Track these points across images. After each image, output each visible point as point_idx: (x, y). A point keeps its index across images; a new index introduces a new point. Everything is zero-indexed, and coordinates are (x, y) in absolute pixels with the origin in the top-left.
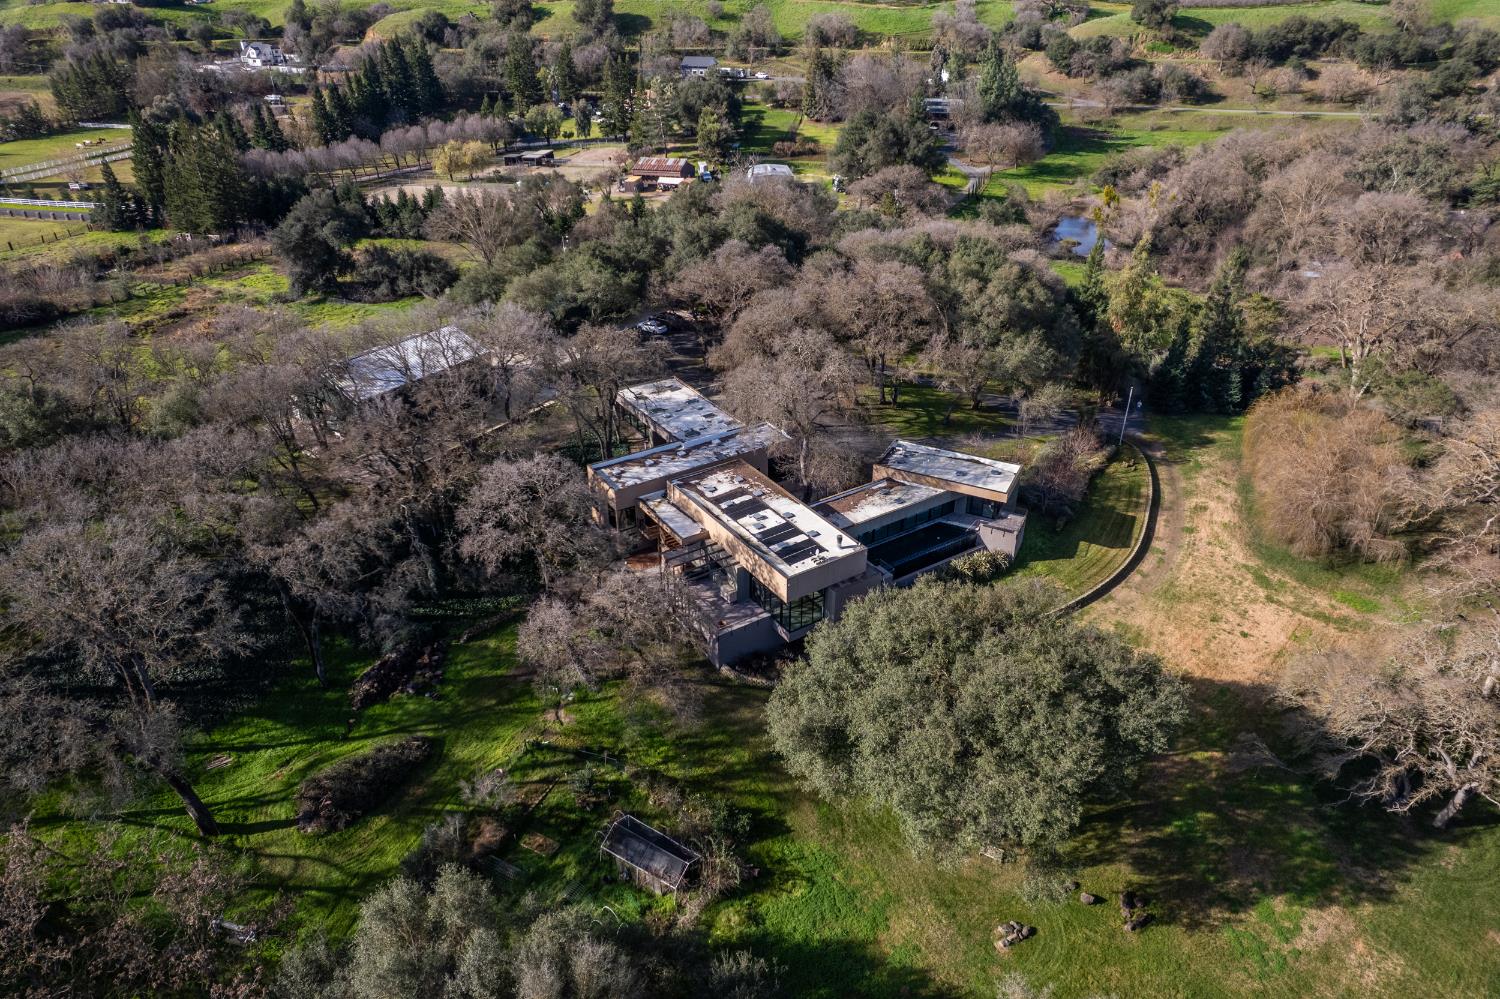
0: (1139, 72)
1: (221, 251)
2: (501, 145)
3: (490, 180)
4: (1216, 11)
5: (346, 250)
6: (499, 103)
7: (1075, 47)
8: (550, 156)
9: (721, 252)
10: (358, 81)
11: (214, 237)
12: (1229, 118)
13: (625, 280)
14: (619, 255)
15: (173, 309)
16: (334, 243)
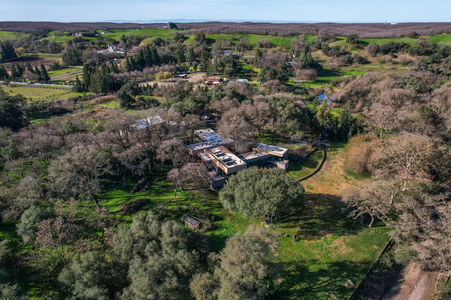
0: (347, 56)
1: (103, 97)
2: (173, 73)
3: (169, 82)
4: (370, 40)
5: (133, 97)
6: (174, 62)
7: (330, 49)
8: (186, 76)
9: (223, 99)
10: (138, 56)
11: (101, 94)
12: (372, 68)
13: (199, 105)
14: (199, 100)
15: (92, 111)
16: (131, 95)
